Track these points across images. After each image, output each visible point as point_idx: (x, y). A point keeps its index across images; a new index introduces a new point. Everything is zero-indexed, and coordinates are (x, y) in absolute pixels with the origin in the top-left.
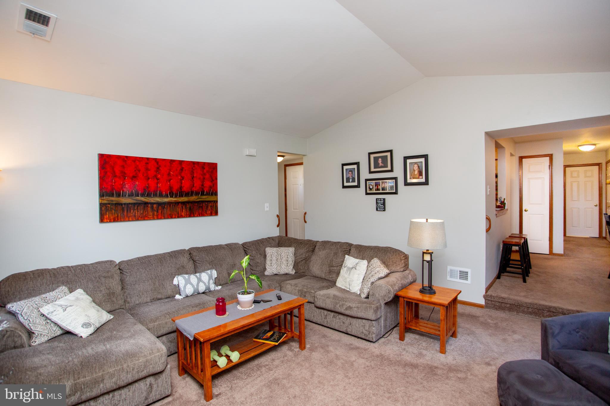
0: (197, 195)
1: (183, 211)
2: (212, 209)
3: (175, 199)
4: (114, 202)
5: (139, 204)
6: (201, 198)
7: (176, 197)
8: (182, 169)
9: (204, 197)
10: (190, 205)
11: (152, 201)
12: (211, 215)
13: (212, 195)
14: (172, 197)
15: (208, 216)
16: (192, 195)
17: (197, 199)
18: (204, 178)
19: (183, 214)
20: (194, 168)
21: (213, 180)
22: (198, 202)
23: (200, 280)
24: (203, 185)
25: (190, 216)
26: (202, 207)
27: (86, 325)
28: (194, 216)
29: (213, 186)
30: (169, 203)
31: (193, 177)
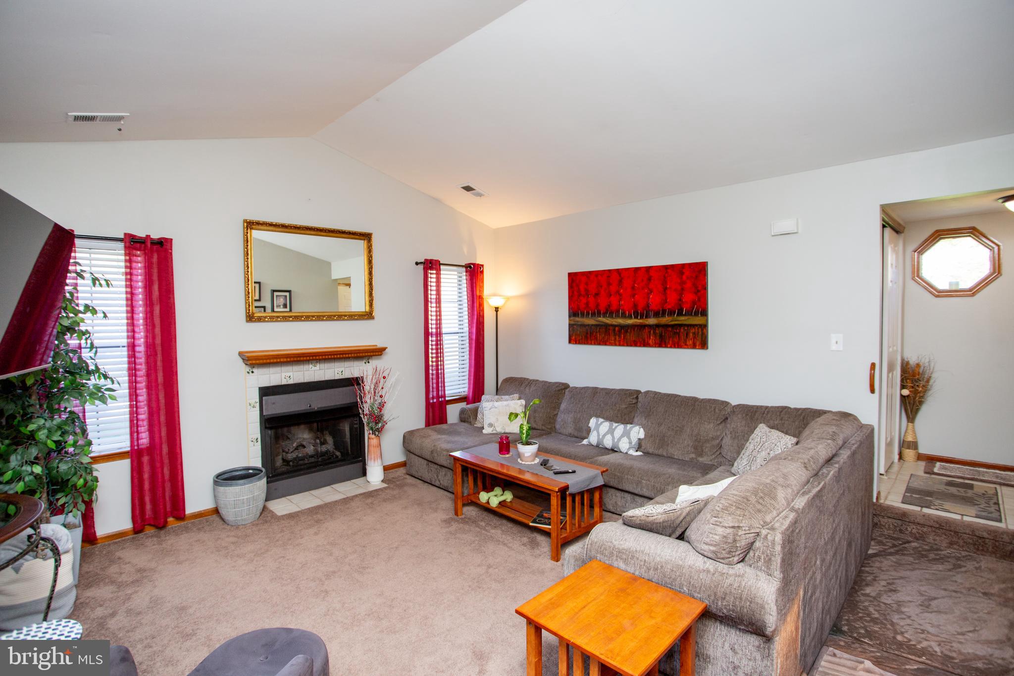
0: (671, 315)
1: (650, 338)
2: (694, 338)
3: (641, 321)
4: (579, 323)
5: (601, 325)
6: (678, 321)
7: (642, 318)
8: (649, 279)
9: (682, 318)
10: (661, 329)
11: (614, 323)
12: (694, 347)
13: (696, 314)
14: (636, 317)
15: (688, 348)
16: (663, 315)
17: (671, 321)
18: (683, 289)
19: (650, 342)
20: (666, 275)
21: (698, 291)
22: (673, 326)
23: (611, 431)
24: (680, 300)
25: (660, 346)
26: (678, 334)
27: (491, 425)
28: (666, 347)
29: (699, 300)
30: (633, 326)
31: (665, 289)
